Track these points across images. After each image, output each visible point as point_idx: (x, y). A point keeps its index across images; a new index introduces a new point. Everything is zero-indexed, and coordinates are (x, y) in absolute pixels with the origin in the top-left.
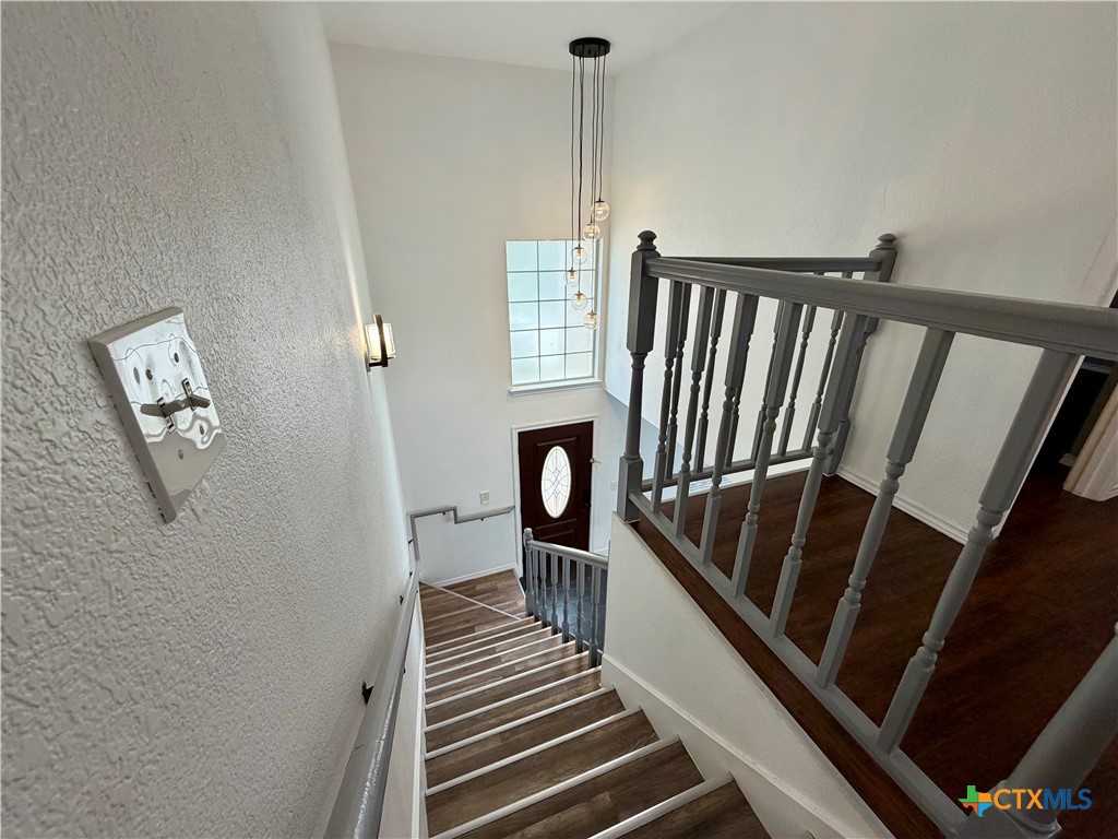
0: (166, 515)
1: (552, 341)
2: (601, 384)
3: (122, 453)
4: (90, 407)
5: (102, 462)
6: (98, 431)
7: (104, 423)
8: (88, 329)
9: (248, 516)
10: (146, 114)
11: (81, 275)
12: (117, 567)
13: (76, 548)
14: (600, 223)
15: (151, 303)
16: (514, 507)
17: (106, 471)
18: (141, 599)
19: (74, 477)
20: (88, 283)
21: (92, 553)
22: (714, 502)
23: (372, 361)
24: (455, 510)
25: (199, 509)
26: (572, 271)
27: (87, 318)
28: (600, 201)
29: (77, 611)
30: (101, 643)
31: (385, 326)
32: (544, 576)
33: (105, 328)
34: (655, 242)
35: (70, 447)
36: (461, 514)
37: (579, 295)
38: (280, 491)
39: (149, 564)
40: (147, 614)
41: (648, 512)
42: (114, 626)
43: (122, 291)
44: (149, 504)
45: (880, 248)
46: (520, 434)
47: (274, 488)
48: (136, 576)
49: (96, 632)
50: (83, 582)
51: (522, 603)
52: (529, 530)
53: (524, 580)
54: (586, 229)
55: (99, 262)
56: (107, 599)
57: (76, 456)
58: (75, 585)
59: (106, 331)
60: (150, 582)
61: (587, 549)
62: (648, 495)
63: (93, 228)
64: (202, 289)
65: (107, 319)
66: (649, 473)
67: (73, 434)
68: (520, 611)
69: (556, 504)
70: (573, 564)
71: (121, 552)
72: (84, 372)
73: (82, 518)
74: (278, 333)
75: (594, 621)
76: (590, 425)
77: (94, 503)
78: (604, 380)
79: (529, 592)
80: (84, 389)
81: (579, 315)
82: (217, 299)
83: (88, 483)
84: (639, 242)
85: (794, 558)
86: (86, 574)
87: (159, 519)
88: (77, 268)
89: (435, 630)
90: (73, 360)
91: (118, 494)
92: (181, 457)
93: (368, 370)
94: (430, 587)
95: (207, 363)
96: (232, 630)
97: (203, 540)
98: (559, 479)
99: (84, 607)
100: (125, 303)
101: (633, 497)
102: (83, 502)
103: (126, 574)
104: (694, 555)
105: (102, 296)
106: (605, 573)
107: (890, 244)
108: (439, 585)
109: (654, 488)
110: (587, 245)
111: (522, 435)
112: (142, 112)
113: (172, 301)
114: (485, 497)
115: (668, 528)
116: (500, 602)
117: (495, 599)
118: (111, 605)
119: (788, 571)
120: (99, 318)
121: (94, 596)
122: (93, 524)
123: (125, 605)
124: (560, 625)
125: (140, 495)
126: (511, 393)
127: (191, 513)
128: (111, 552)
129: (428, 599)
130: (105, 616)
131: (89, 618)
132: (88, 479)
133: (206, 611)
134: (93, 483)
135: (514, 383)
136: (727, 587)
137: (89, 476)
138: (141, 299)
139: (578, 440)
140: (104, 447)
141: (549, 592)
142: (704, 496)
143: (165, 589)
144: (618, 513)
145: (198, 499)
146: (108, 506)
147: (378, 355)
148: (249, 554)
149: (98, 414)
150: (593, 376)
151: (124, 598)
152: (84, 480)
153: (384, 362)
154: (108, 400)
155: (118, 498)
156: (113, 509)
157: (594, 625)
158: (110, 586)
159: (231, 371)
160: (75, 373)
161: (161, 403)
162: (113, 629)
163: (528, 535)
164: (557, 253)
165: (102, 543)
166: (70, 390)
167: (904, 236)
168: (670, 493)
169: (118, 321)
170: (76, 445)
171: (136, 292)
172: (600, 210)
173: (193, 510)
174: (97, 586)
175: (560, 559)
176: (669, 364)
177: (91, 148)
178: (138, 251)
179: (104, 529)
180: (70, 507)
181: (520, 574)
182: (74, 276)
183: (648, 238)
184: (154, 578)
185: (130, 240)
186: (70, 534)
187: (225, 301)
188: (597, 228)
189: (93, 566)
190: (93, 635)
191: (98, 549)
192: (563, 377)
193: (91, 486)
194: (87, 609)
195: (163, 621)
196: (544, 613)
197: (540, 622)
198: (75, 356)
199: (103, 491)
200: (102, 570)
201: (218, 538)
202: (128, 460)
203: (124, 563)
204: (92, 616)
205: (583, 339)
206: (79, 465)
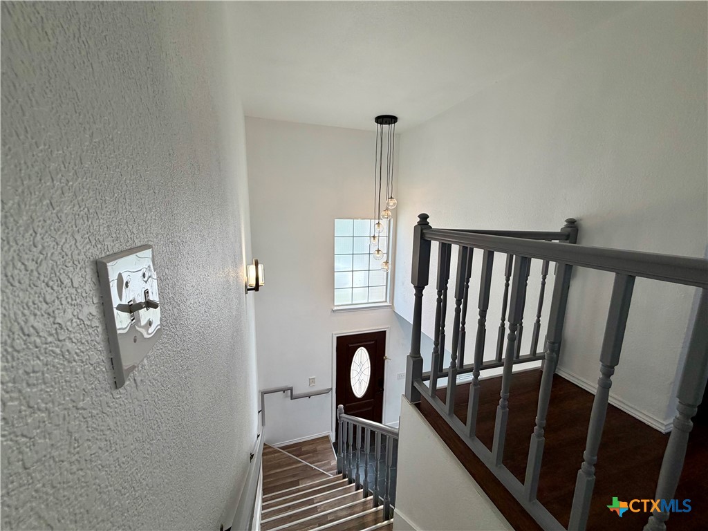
0: (118, 383)
1: (360, 278)
2: (391, 307)
3: (100, 336)
4: (88, 303)
5: (87, 341)
6: (89, 319)
7: (94, 314)
8: (98, 253)
9: (167, 386)
10: (153, 139)
11: (102, 220)
12: (79, 421)
13: (56, 404)
14: (391, 210)
15: (136, 241)
16: (331, 389)
17: (88, 348)
18: (89, 448)
19: (68, 351)
20: (104, 225)
21: (65, 409)
22: (475, 389)
23: (249, 288)
24: (291, 389)
25: (138, 379)
26: (374, 237)
27: (99, 246)
28: (391, 198)
29: (45, 456)
30: (55, 485)
31: (260, 266)
32: (351, 442)
33: (108, 253)
34: (428, 220)
35: (70, 329)
36: (296, 392)
37: (378, 251)
38: (188, 370)
39: (100, 420)
40: (91, 461)
41: (427, 396)
42: (66, 470)
43: (121, 232)
44: (109, 374)
45: (566, 227)
46: (338, 338)
47: (185, 367)
48: (90, 429)
49: (53, 475)
50: (55, 432)
51: (334, 463)
52: (341, 406)
53: (336, 444)
54: (382, 213)
55: (113, 214)
56: (67, 447)
57: (72, 336)
58: (49, 434)
59: (108, 256)
60: (98, 435)
61: (381, 422)
62: (427, 383)
63: (114, 195)
64: (165, 236)
65: (110, 248)
66: (427, 367)
67: (74, 320)
68: (331, 469)
69: (360, 388)
70: (373, 433)
71: (84, 409)
72: (90, 280)
73: (66, 381)
74: (201, 266)
75: (387, 480)
76: (384, 333)
77: (76, 370)
78: (393, 304)
79: (340, 454)
80: (87, 290)
81: (378, 263)
82: (172, 242)
83: (75, 356)
84: (418, 220)
85: (539, 436)
86: (59, 425)
87: (113, 386)
88: (100, 216)
89: (271, 482)
90: (85, 272)
91: (92, 365)
92: (135, 341)
93: (246, 293)
94: (270, 447)
95: (160, 280)
96: (143, 477)
97: (137, 402)
98: (362, 370)
99: (50, 453)
100: (122, 239)
101: (416, 385)
102: (68, 370)
103: (84, 426)
104: (463, 430)
105: (110, 234)
106: (396, 442)
107: (573, 225)
108: (277, 445)
109: (431, 378)
110: (384, 222)
111: (339, 339)
112: (151, 138)
113: (148, 241)
114: (312, 381)
115: (443, 409)
116: (319, 462)
117: (314, 459)
118: (69, 452)
119: (536, 446)
120: (106, 247)
121: (59, 444)
122: (71, 387)
123: (78, 453)
124: (362, 482)
125: (104, 367)
126: (333, 311)
127: (133, 382)
128: (77, 409)
129: (268, 457)
130: (63, 461)
131: (51, 462)
132: (76, 353)
133: (129, 459)
134: (78, 356)
135: (335, 304)
136: (489, 457)
137: (77, 351)
138: (131, 238)
139: (376, 344)
140: (91, 331)
141: (354, 455)
142: (467, 385)
143: (106, 441)
144: (406, 396)
145: (139, 372)
146: (84, 373)
147: (253, 283)
148: (163, 415)
149: (91, 308)
150: (386, 301)
151: (78, 447)
152: (73, 353)
153: (257, 288)
154: (99, 300)
155: (91, 368)
156: (86, 376)
157: (387, 483)
158: (71, 436)
159: (172, 287)
160: (84, 280)
161: (130, 304)
162: (65, 473)
163: (341, 409)
164: (365, 226)
165: (74, 402)
166: (79, 291)
167: (581, 220)
168: (443, 382)
169: (116, 250)
170: (74, 328)
171: (129, 234)
172: (391, 203)
173: (135, 380)
174: (63, 436)
175: (363, 429)
176: (439, 294)
177: (123, 153)
178: (135, 211)
179: (77, 390)
180: (61, 373)
181: (333, 439)
182: (98, 221)
183: (424, 218)
184: (101, 431)
185: (132, 204)
186: (55, 393)
187: (176, 244)
188: (390, 213)
189: (64, 419)
190: (51, 477)
191: (70, 405)
192: (366, 302)
193: (77, 358)
194: (52, 455)
195: (100, 467)
196: (350, 472)
197: (347, 479)
198: (88, 270)
199: (83, 362)
200: (69, 423)
201: (146, 402)
202: (103, 341)
203: (84, 418)
204: (54, 461)
205: (380, 278)
206: (73, 342)
